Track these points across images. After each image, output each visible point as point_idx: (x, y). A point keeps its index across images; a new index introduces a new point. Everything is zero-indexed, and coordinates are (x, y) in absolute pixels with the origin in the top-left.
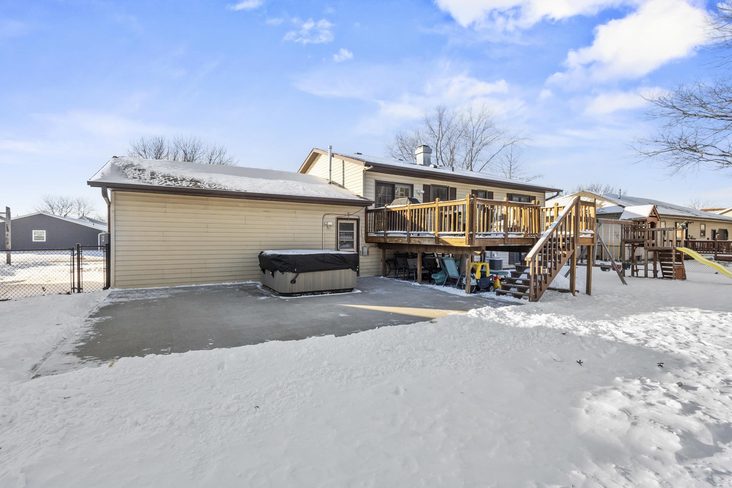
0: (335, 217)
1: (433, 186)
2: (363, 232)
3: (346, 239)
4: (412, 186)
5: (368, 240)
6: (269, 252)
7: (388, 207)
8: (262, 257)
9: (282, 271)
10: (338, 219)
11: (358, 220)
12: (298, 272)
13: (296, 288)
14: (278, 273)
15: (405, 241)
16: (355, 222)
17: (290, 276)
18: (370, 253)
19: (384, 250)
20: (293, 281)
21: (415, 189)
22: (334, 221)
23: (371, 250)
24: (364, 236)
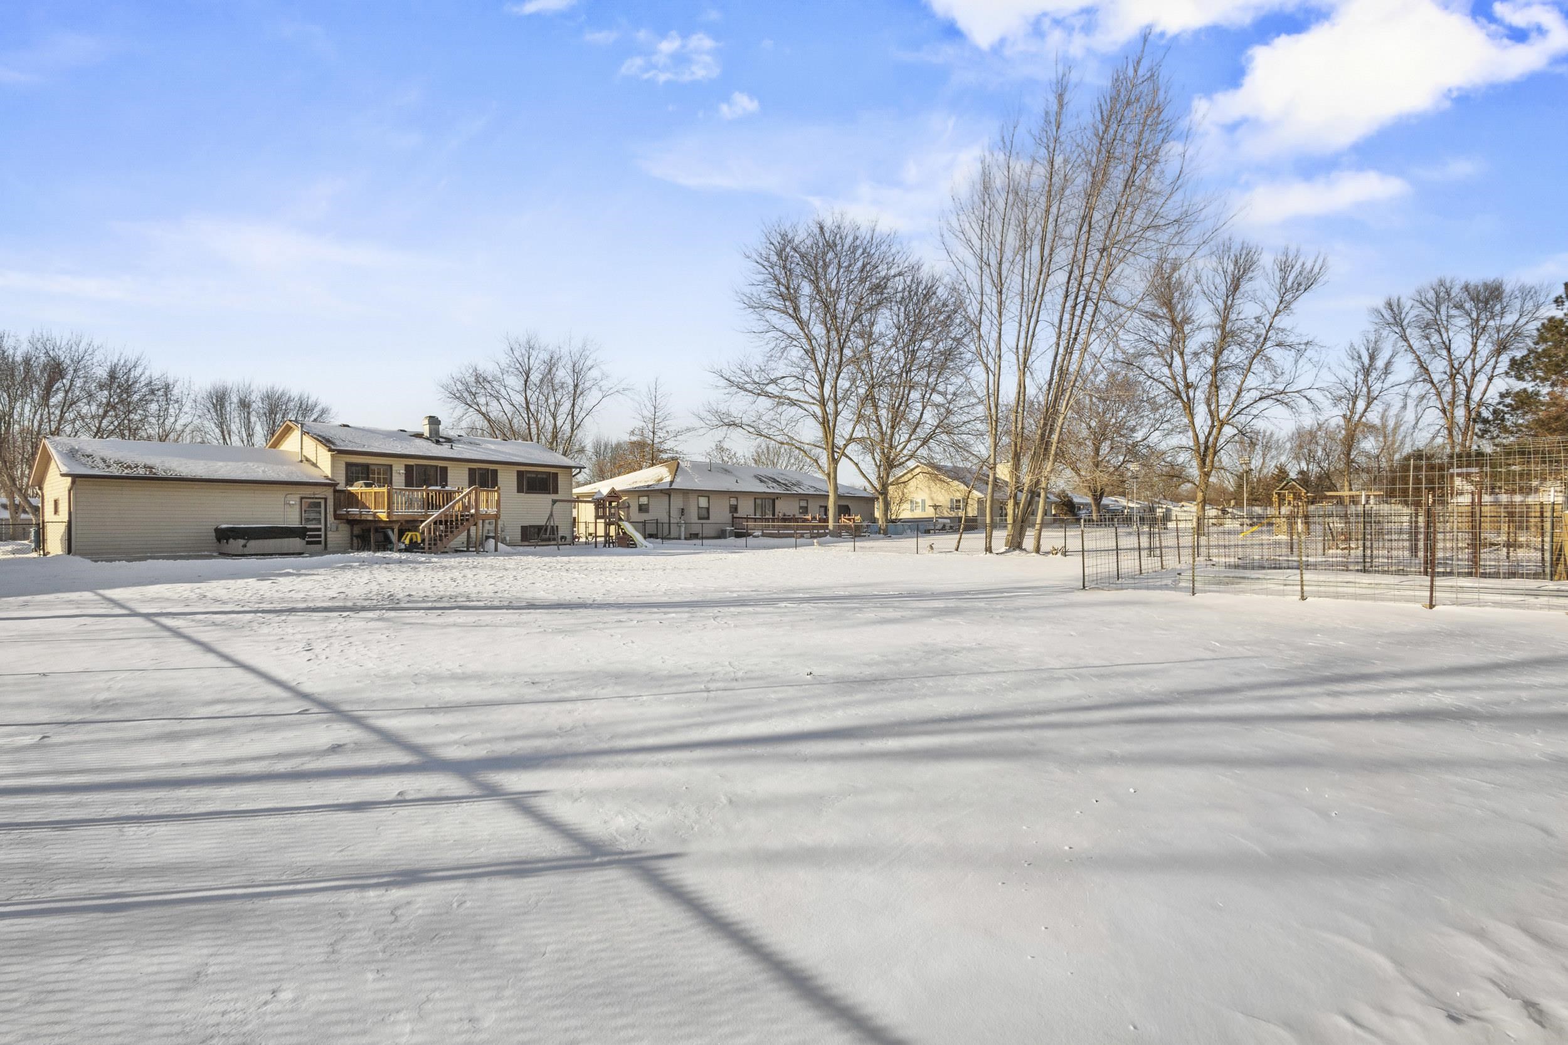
0: (298, 496)
1: (417, 465)
2: (332, 510)
3: (313, 516)
4: (391, 466)
5: (337, 517)
6: (224, 526)
7: (349, 488)
8: (217, 530)
9: (235, 539)
10: (302, 498)
11: (326, 499)
12: (248, 539)
13: (246, 551)
14: (231, 541)
15: (357, 518)
16: (323, 502)
17: (242, 542)
18: (340, 529)
19: (352, 526)
20: (244, 546)
21: (394, 469)
22: (298, 500)
23: (340, 526)
24: (332, 513)
